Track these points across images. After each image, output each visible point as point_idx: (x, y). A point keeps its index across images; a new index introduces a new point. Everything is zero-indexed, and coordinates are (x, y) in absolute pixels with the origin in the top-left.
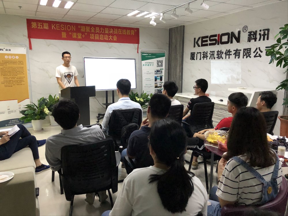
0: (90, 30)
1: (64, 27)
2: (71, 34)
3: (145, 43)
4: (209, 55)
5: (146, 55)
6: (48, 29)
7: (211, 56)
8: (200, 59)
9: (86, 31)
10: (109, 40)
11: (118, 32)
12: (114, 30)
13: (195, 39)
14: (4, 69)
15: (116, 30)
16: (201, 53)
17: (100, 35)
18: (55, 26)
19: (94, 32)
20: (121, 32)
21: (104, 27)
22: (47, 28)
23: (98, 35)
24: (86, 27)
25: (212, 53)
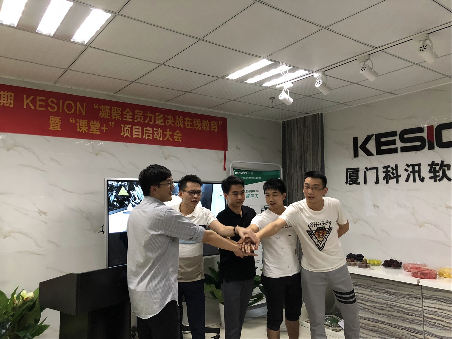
0: (122, 116)
1: (57, 104)
2: (74, 121)
3: (239, 149)
4: (404, 175)
6: (12, 106)
7: (412, 174)
8: (377, 182)
9: (111, 117)
10: (165, 139)
11: (184, 123)
12: (175, 119)
15: (181, 119)
16: (377, 169)
17: (145, 129)
18: (33, 102)
19: (132, 120)
20: (190, 123)
21: (154, 110)
22: (10, 103)
23: (140, 128)
24: (113, 107)
25: (414, 168)
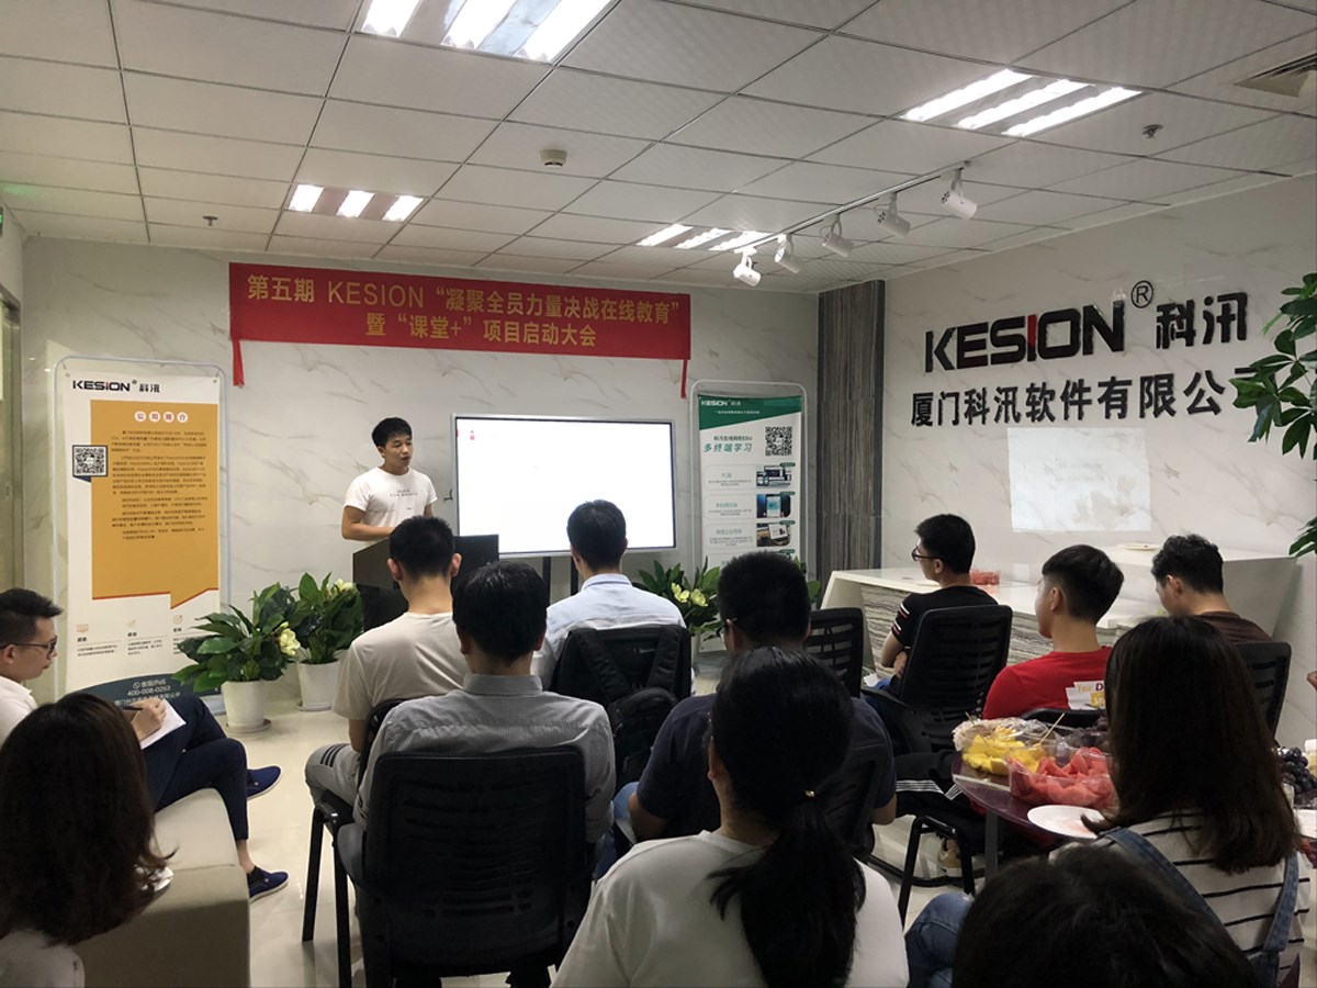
0: (486, 305)
1: (378, 293)
2: (405, 320)
3: (716, 355)
4: (993, 406)
5: (715, 403)
6: (312, 300)
7: (1004, 407)
8: (956, 422)
9: (466, 309)
10: (564, 343)
11: (599, 311)
12: (582, 305)
13: (930, 336)
14: (125, 463)
15: (594, 302)
16: (956, 395)
17: (526, 325)
18: (342, 291)
19: (502, 312)
20: (611, 311)
21: (543, 291)
22: (310, 297)
23: (517, 324)
24: (468, 291)
25: (1007, 396)
